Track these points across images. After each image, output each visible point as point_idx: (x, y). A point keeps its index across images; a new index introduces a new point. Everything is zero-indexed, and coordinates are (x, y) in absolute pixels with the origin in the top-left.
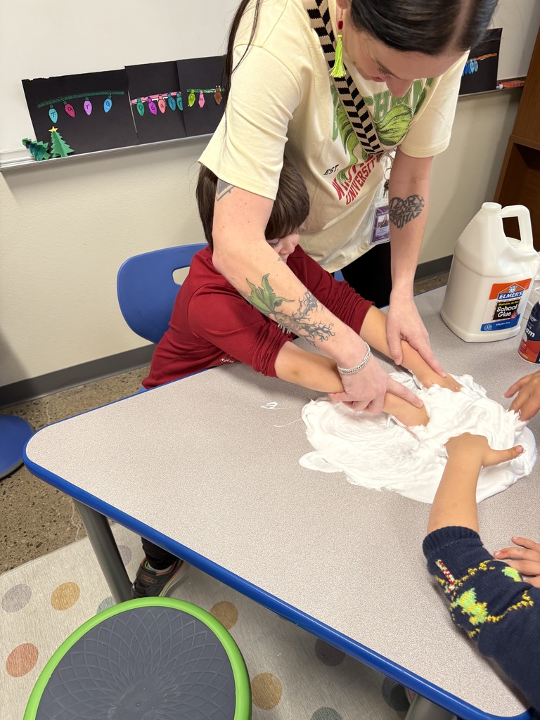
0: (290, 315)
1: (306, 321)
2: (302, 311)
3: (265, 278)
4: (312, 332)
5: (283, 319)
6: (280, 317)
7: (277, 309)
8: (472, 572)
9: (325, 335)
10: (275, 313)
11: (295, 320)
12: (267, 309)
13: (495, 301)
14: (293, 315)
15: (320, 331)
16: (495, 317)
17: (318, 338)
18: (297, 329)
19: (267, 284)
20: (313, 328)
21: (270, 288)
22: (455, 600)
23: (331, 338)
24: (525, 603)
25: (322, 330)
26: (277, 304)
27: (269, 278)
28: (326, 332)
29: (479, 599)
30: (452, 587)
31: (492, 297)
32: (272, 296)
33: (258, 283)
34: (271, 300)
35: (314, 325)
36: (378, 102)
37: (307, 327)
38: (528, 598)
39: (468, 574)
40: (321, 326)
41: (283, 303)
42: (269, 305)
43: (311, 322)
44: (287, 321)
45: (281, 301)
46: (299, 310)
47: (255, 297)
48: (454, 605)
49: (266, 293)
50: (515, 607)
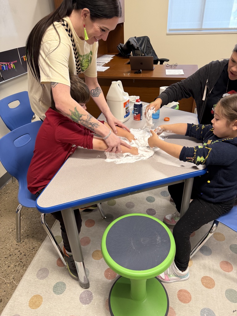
0: (85, 120)
1: (90, 122)
2: (89, 118)
3: (75, 108)
4: (93, 125)
5: (83, 122)
6: (82, 121)
7: (81, 118)
8: (195, 153)
9: (97, 126)
10: (80, 120)
11: (87, 121)
12: (77, 119)
13: (125, 108)
14: (86, 120)
15: (95, 125)
16: (126, 113)
17: (95, 127)
18: (88, 125)
19: (76, 110)
20: (93, 124)
21: (77, 111)
22: (196, 161)
23: (99, 127)
24: (210, 150)
25: (96, 124)
26: (81, 117)
27: (77, 108)
28: (97, 125)
29: (200, 157)
30: (193, 160)
31: (124, 107)
32: (79, 114)
33: (74, 111)
34: (78, 116)
35: (93, 123)
36: (83, 57)
37: (91, 124)
38: (210, 148)
39: (195, 154)
40: (95, 123)
41: (82, 116)
42: (78, 118)
43: (92, 122)
44: (84, 123)
45: (82, 115)
46: (88, 118)
47: (73, 115)
48: (197, 162)
49: (77, 113)
50: (209, 152)
